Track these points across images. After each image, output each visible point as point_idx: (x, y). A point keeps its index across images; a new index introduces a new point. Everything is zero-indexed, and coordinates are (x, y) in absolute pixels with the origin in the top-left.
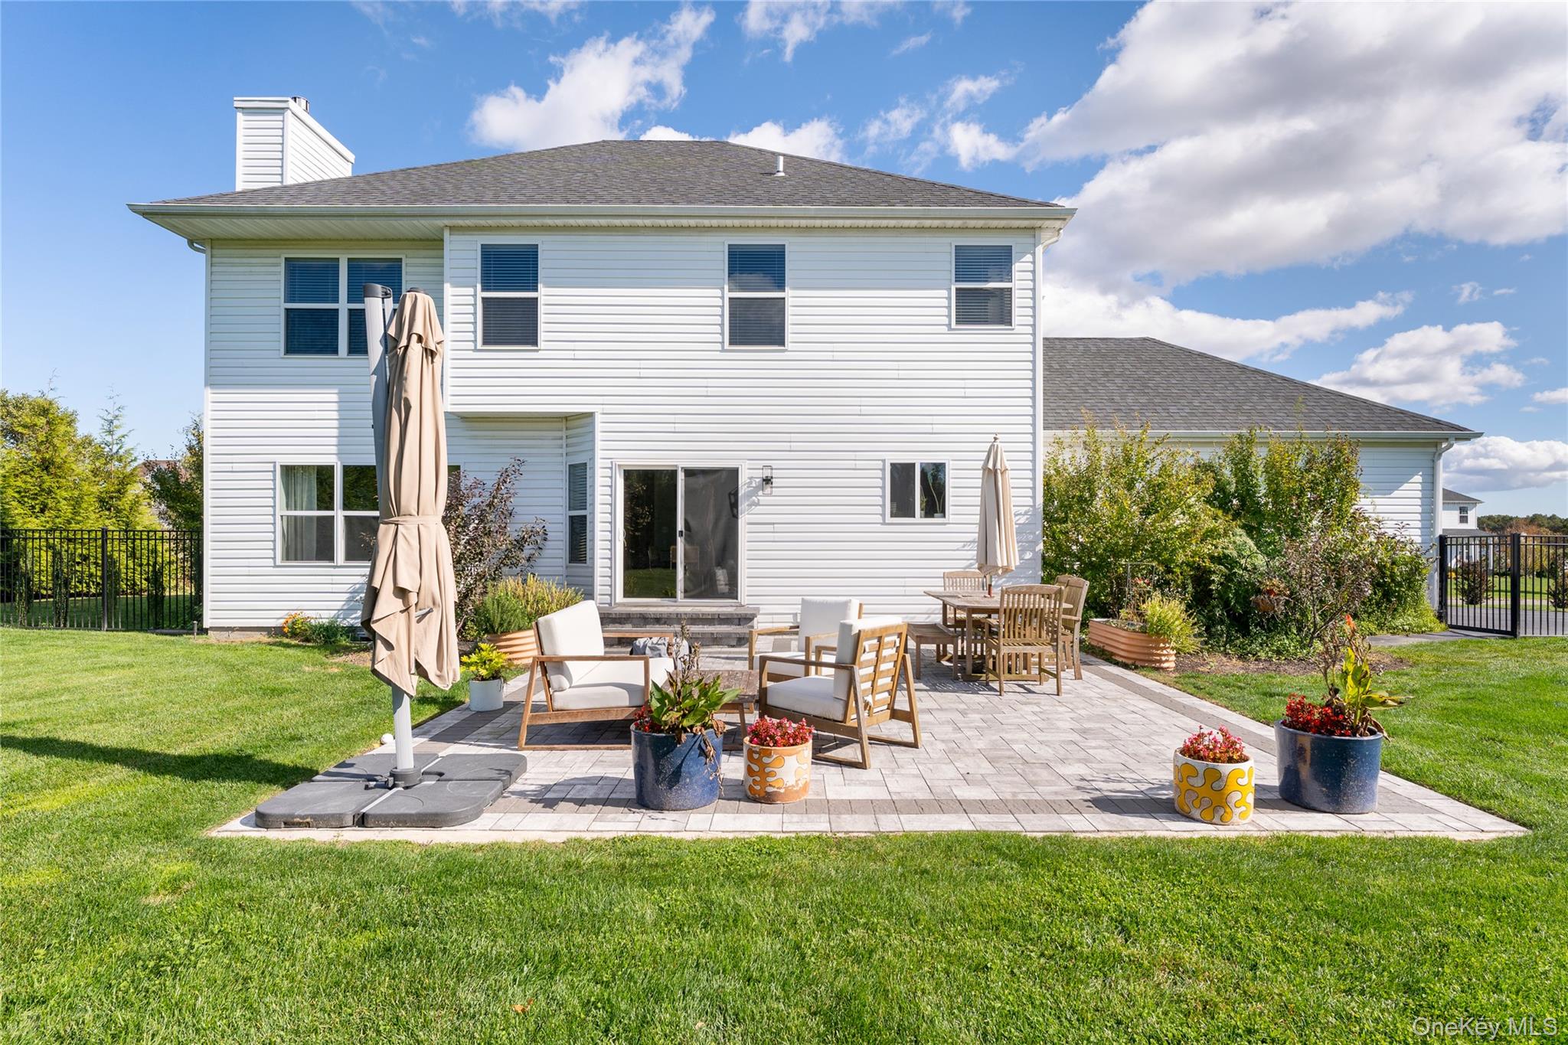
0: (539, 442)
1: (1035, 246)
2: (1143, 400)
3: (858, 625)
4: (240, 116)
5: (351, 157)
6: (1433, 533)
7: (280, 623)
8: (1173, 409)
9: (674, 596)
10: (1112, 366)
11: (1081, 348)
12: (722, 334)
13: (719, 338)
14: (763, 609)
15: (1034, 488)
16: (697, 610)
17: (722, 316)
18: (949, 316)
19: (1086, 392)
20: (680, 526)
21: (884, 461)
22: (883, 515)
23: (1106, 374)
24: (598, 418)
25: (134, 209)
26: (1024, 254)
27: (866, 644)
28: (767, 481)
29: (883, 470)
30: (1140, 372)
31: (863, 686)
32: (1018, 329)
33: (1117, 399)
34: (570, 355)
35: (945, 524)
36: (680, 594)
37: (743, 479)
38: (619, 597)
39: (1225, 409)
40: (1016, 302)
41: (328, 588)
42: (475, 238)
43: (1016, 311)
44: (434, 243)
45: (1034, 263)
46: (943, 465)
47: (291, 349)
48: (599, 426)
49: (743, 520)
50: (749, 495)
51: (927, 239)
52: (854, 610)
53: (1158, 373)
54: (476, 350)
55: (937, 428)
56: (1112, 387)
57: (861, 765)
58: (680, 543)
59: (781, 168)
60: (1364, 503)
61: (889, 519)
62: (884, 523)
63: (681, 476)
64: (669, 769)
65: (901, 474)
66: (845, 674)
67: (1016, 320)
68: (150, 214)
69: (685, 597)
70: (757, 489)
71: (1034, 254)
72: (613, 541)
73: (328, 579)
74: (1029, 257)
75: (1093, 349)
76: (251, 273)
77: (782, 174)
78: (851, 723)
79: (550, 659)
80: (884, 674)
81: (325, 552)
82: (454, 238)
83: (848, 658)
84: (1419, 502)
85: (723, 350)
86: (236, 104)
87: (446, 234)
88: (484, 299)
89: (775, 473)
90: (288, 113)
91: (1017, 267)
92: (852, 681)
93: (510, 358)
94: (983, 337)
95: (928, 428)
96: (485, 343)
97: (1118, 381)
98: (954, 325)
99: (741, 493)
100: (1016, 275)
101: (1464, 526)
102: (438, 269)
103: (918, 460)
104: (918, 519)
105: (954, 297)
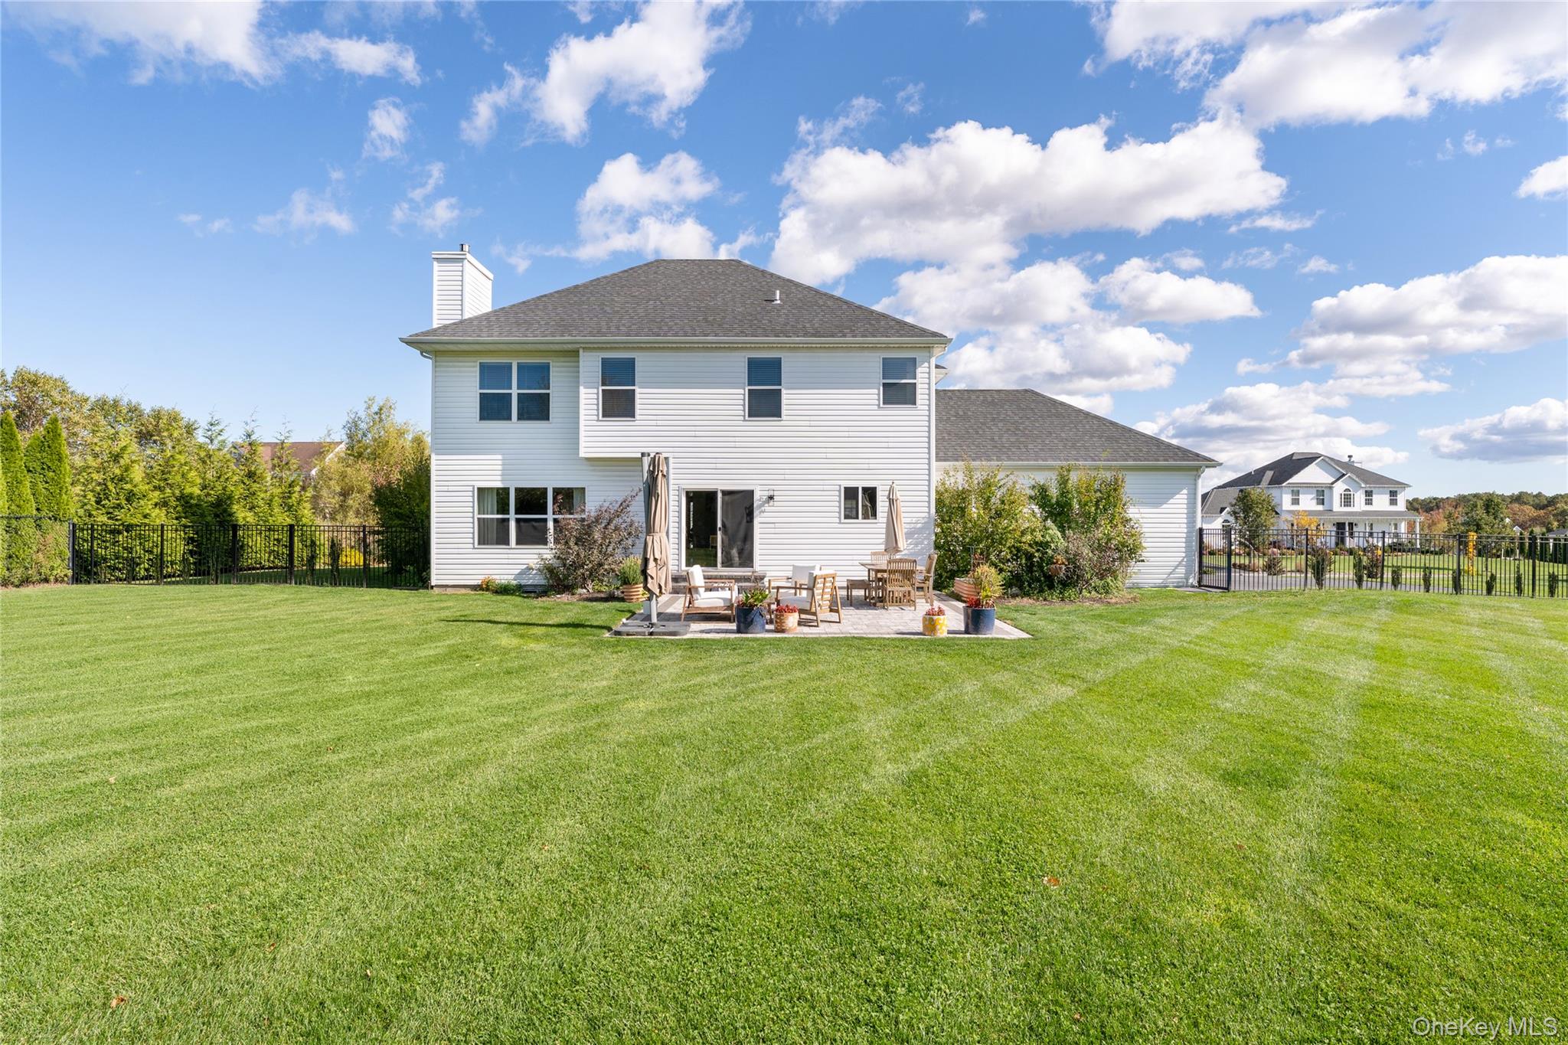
0: (632, 473)
1: (930, 357)
2: (1013, 439)
3: (816, 572)
4: (435, 263)
5: (491, 276)
6: (1195, 526)
7: (480, 582)
8: (1031, 446)
9: (716, 566)
10: (998, 413)
11: (981, 398)
12: (744, 410)
13: (742, 413)
14: (768, 574)
15: (929, 502)
16: (731, 574)
17: (744, 400)
18: (879, 400)
19: (977, 433)
20: (719, 525)
21: (840, 486)
22: (840, 518)
23: (993, 419)
24: (671, 460)
25: (402, 340)
26: (923, 362)
27: (819, 581)
28: (771, 498)
29: (840, 491)
30: (1016, 418)
31: (818, 597)
32: (920, 407)
33: (996, 438)
34: (654, 423)
35: (874, 523)
36: (719, 565)
37: (756, 496)
38: (684, 567)
39: (1065, 446)
40: (919, 391)
41: (506, 561)
42: (598, 354)
43: (919, 397)
44: (574, 354)
45: (929, 368)
46: (875, 487)
47: (482, 418)
48: (671, 465)
49: (756, 521)
50: (760, 506)
51: (866, 354)
52: (818, 568)
53: (1028, 418)
54: (598, 420)
55: (872, 466)
56: (995, 429)
57: (818, 626)
58: (719, 534)
59: (778, 298)
60: (1132, 512)
61: (843, 520)
62: (840, 523)
63: (720, 495)
64: (749, 620)
65: (850, 493)
66: (810, 592)
67: (918, 402)
69: (723, 566)
70: (764, 503)
71: (929, 363)
72: (679, 533)
73: (506, 556)
74: (926, 364)
75: (990, 399)
76: (459, 372)
77: (779, 302)
78: (813, 610)
79: (694, 587)
80: (827, 593)
81: (503, 540)
82: (585, 354)
83: (812, 585)
84: (1185, 506)
85: (745, 420)
86: (434, 256)
87: (581, 351)
88: (603, 390)
89: (776, 493)
90: (466, 261)
91: (919, 370)
92: (813, 595)
93: (618, 426)
94: (899, 413)
95: (866, 466)
96: (603, 416)
97: (1000, 425)
98: (881, 405)
99: (755, 505)
100: (919, 375)
101: (1393, 508)
102: (576, 374)
103: (860, 485)
104: (860, 520)
105: (881, 388)
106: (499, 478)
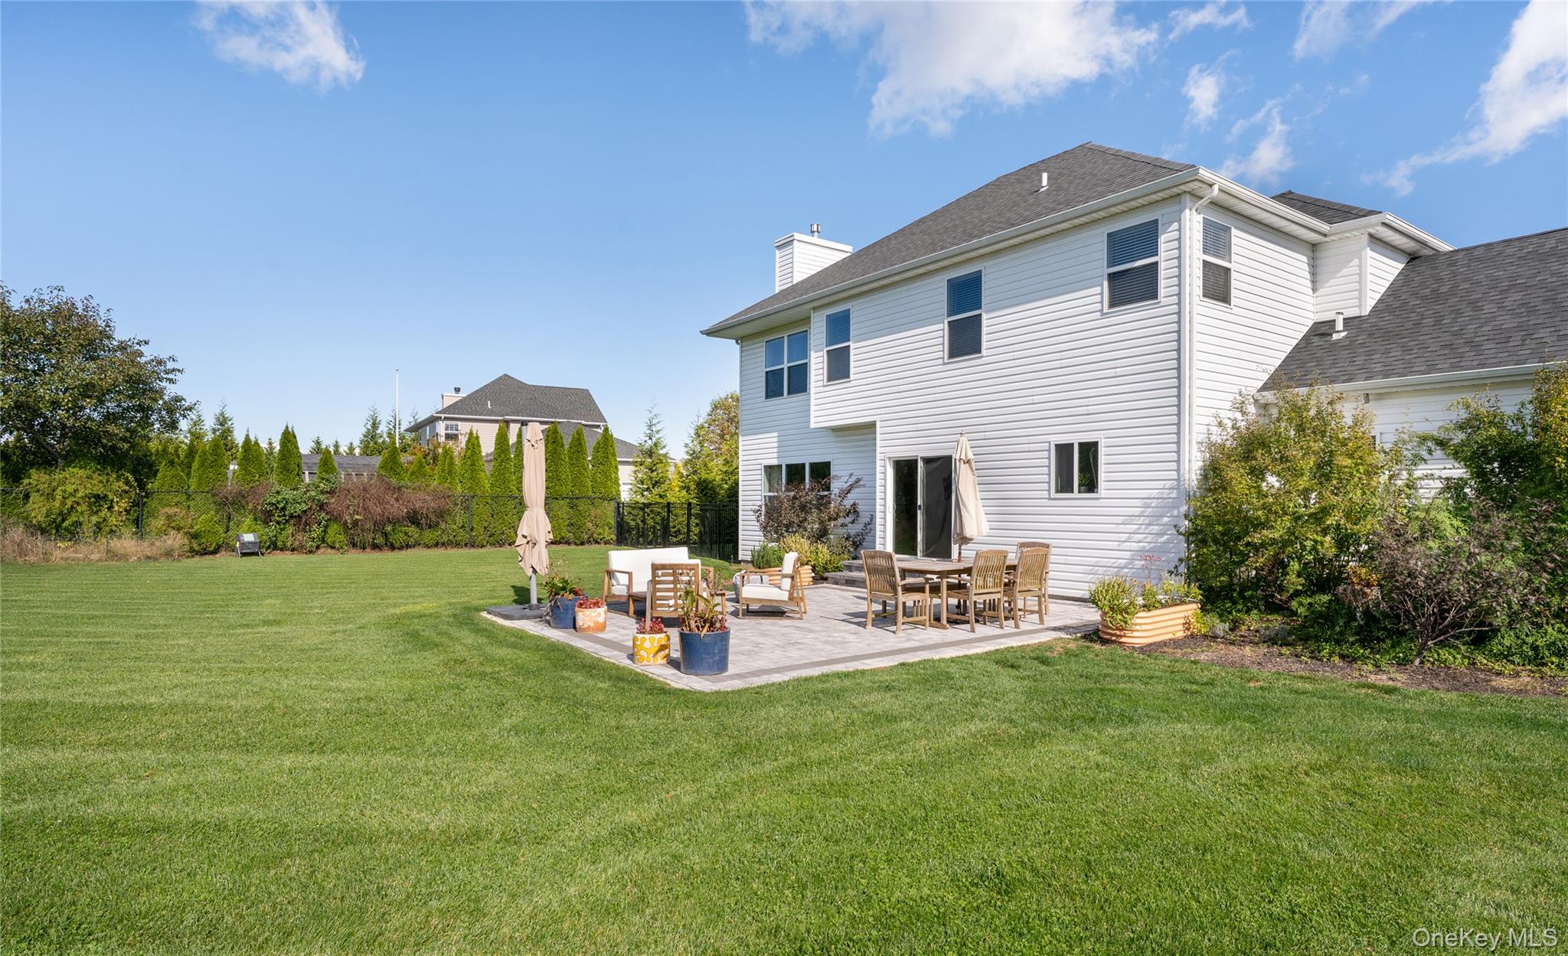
1: (1181, 213)
4: (778, 250)
9: (916, 554)
12: (946, 350)
13: (944, 353)
15: (1178, 462)
17: (944, 336)
18: (1102, 302)
20: (920, 501)
21: (1049, 442)
22: (1050, 491)
24: (878, 424)
25: (702, 332)
26: (1170, 224)
29: (1050, 451)
32: (1164, 301)
35: (1098, 499)
36: (919, 555)
37: (954, 462)
40: (1162, 274)
42: (824, 311)
43: (1162, 284)
45: (1180, 230)
46: (1095, 444)
47: (767, 395)
48: (878, 430)
51: (1086, 235)
54: (829, 385)
55: (1092, 409)
58: (920, 514)
59: (1045, 183)
61: (1054, 494)
62: (1050, 499)
63: (920, 464)
65: (1063, 453)
67: (1161, 292)
68: (711, 333)
69: (923, 556)
71: (1179, 221)
72: (885, 513)
74: (1175, 225)
76: (755, 353)
77: (1045, 188)
82: (815, 314)
85: (945, 364)
86: (778, 244)
87: (813, 312)
88: (827, 351)
90: (795, 242)
91: (1163, 239)
93: (840, 389)
94: (1133, 317)
95: (1084, 410)
96: (828, 380)
98: (1106, 310)
100: (1162, 248)
103: (1075, 439)
104: (1076, 494)
105: (1106, 284)
106: (775, 455)
